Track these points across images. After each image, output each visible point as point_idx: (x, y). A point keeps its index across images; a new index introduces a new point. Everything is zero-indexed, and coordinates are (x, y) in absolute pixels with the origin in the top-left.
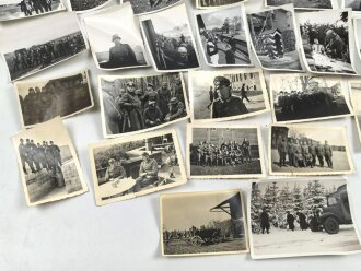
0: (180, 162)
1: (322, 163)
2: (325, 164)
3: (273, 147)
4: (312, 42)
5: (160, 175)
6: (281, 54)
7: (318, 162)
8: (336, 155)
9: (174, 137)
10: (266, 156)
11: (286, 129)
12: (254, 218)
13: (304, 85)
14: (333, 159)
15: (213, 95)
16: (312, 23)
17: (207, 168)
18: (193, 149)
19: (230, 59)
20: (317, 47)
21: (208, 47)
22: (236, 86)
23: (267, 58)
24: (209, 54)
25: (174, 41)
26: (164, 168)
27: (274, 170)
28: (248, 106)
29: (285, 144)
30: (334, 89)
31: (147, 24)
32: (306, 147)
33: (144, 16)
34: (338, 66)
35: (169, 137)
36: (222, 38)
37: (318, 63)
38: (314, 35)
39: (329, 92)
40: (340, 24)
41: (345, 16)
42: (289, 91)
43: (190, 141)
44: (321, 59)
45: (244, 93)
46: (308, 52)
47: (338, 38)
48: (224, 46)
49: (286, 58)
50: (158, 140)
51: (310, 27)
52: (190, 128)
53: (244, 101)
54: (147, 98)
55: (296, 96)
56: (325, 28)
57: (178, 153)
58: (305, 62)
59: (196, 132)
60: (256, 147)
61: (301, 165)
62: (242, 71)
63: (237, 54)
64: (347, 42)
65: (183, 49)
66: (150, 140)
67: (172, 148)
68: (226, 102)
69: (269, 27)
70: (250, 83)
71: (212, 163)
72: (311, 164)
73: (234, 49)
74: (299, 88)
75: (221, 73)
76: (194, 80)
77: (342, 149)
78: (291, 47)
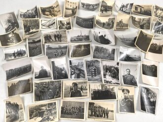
0: (57, 113)
1: (105, 116)
2: (106, 117)
3: (89, 109)
4: (107, 72)
5: (50, 117)
6: (95, 75)
7: (103, 116)
8: (110, 114)
9: (57, 104)
10: (86, 112)
11: (94, 103)
13: (102, 87)
14: (109, 115)
15: (71, 89)
16: (107, 65)
17: (66, 116)
18: (62, 108)
19: (78, 77)
20: (108, 73)
21: (72, 72)
22: (79, 86)
23: (90, 77)
24: (72, 74)
25: (61, 69)
26: (52, 114)
27: (89, 117)
28: (82, 94)
29: (93, 108)
30: (112, 89)
31: (53, 63)
32: (100, 110)
33: (52, 60)
34: (114, 81)
35: (55, 103)
36: (77, 68)
37: (107, 80)
38: (107, 69)
39: (110, 90)
40: (116, 66)
41: (118, 64)
42: (97, 89)
43: (61, 105)
44: (109, 78)
45: (82, 89)
46: (105, 75)
47: (115, 71)
48: (77, 72)
49: (97, 77)
50: (51, 104)
51: (107, 66)
52: (62, 101)
53: (81, 92)
54: (49, 89)
55: (99, 91)
56: (111, 67)
57: (57, 110)
58: (103, 79)
59: (64, 102)
60: (83, 109)
61: (98, 116)
62: (82, 81)
63: (81, 74)
64: (118, 72)
65: (63, 72)
66: (48, 104)
67: (55, 107)
68: (76, 92)
69: (93, 66)
70: (84, 85)
71: (68, 114)
72: (101, 116)
73: (80, 73)
74: (100, 88)
75: (75, 81)
76: (65, 84)
77: (112, 111)
78: (99, 73)
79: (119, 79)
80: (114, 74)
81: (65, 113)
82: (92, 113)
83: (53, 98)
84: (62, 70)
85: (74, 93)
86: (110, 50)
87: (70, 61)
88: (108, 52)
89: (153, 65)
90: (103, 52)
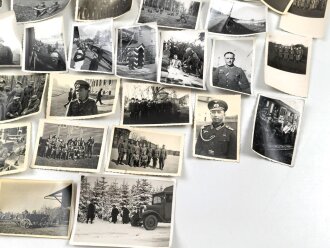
0: (27, 152)
1: (155, 164)
2: (158, 165)
3: (114, 146)
4: (171, 57)
5: (8, 162)
6: (140, 65)
7: (151, 164)
8: (169, 159)
9: (28, 130)
10: (106, 153)
11: (128, 131)
12: (82, 208)
13: (155, 95)
14: (166, 162)
15: (71, 96)
16: (175, 41)
17: (51, 160)
18: (42, 142)
20: (175, 61)
21: (77, 54)
22: (95, 90)
23: (125, 68)
24: (75, 60)
25: (49, 47)
26: (12, 156)
27: (110, 167)
28: (99, 109)
29: (125, 144)
30: (182, 100)
31: (30, 31)
32: (145, 149)
33: (29, 24)
34: (190, 79)
35: (24, 129)
36: (92, 47)
38: (175, 51)
39: (177, 102)
40: (198, 43)
42: (140, 99)
43: (40, 134)
45: (99, 97)
46: (165, 66)
47: (195, 55)
48: (92, 55)
49: (145, 70)
50: (14, 131)
51: (173, 44)
52: (42, 122)
53: (98, 103)
54: (13, 94)
55: (146, 103)
56: (184, 46)
57: (28, 144)
58: (159, 73)
59: (48, 127)
60: (99, 145)
62: (103, 78)
63: (102, 62)
64: (202, 60)
65: (55, 55)
66: (7, 131)
67: (24, 139)
69: (135, 42)
70: (107, 89)
71: (56, 156)
72: (145, 164)
74: (150, 97)
75: (83, 78)
76: (55, 81)
77: (176, 154)
78: (151, 61)
79: (201, 77)
80: (190, 63)
81: (48, 154)
82: (121, 157)
83: (20, 115)
84: (51, 49)
85: (79, 106)
86: (187, 6)
87: (76, 29)
88: (180, 9)
89: (297, 46)
90: (168, 9)
